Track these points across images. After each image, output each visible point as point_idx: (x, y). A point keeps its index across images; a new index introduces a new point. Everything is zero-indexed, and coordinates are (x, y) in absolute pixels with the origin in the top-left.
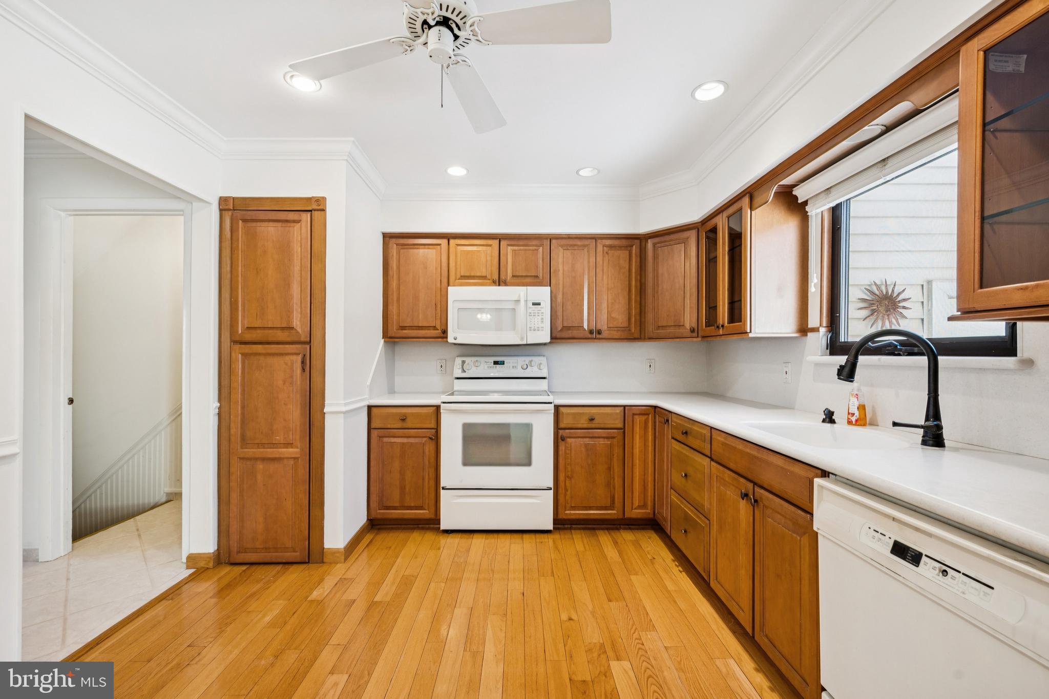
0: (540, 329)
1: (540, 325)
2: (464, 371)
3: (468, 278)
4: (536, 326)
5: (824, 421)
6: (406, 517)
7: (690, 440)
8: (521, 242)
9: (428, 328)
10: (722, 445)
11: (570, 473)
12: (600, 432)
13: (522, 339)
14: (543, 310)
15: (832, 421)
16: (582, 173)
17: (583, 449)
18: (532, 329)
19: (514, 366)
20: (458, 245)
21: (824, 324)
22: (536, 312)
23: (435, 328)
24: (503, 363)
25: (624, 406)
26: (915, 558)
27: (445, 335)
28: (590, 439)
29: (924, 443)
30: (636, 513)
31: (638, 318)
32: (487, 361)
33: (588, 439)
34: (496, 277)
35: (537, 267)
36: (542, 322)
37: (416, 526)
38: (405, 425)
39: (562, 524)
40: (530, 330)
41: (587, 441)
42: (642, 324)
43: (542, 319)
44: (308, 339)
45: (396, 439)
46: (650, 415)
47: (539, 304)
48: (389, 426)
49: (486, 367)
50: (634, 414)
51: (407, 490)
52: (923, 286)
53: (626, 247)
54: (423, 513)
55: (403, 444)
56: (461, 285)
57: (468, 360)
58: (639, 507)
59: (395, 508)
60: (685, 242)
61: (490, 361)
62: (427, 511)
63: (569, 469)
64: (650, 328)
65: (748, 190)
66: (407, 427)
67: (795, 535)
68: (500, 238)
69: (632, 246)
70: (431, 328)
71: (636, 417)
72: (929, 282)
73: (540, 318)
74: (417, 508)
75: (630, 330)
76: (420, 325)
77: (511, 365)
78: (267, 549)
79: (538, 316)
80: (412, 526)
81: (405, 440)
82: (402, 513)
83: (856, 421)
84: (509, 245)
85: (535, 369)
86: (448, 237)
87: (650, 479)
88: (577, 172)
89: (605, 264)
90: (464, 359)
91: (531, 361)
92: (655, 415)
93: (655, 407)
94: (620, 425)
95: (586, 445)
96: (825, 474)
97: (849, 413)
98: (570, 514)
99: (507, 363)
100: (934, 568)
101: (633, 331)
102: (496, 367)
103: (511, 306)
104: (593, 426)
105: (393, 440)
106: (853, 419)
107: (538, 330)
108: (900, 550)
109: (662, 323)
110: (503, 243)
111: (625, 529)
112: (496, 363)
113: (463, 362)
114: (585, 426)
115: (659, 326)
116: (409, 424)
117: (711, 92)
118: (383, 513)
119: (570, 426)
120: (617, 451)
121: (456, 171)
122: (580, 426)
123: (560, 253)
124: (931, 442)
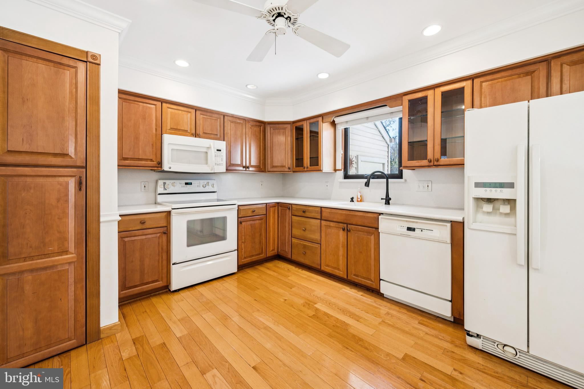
0: (221, 164)
1: (221, 162)
2: (165, 189)
3: (176, 131)
4: (219, 163)
5: (351, 201)
6: (145, 290)
7: (307, 214)
8: (208, 114)
9: (146, 160)
10: (329, 213)
11: (243, 240)
12: (258, 217)
13: (212, 170)
14: (222, 154)
15: (353, 201)
16: (248, 86)
17: (250, 227)
18: (217, 164)
19: (197, 185)
20: (168, 108)
21: (343, 168)
22: (219, 155)
23: (151, 160)
24: (191, 184)
25: (266, 204)
26: (414, 230)
27: (160, 166)
28: (253, 221)
29: (385, 204)
30: (270, 254)
31: (263, 161)
32: (181, 183)
33: (251, 221)
34: (194, 132)
35: (217, 130)
36: (222, 160)
37: (149, 295)
38: (144, 226)
39: (241, 267)
40: (216, 165)
41: (251, 222)
42: (265, 164)
43: (222, 159)
44: (85, 165)
45: (135, 237)
46: (276, 207)
47: (220, 150)
48: (131, 229)
49: (180, 186)
50: (270, 207)
51: (146, 272)
52: (356, 157)
53: (259, 126)
54: (158, 284)
55: (143, 240)
56: (171, 134)
57: (167, 182)
58: (272, 250)
59: (136, 286)
60: (285, 129)
61: (183, 183)
62: (161, 282)
63: (244, 238)
64: (269, 167)
65: (322, 115)
66: (145, 228)
67: (368, 236)
68: (196, 109)
69: (261, 126)
70: (149, 160)
71: (271, 208)
72: (358, 156)
73: (221, 158)
74: (153, 282)
75: (260, 167)
76: (140, 158)
77: (196, 185)
78: (36, 350)
79: (220, 157)
80: (146, 296)
81: (144, 237)
82: (141, 288)
83: (360, 200)
84: (201, 114)
85: (210, 187)
86: (162, 101)
87: (276, 237)
88: (246, 86)
89: (250, 133)
90: (165, 181)
91: (208, 183)
92: (278, 207)
93: (278, 203)
94: (265, 213)
95: (251, 225)
96: (380, 214)
97: (358, 198)
98: (244, 261)
99: (194, 184)
100: (419, 231)
101: (262, 167)
102: (187, 186)
103: (205, 150)
104: (254, 214)
105: (133, 238)
106: (359, 200)
107: (220, 165)
108: (409, 229)
109: (275, 164)
110: (198, 112)
111: (265, 263)
112: (186, 184)
113: (165, 183)
114: (250, 215)
115: (273, 166)
116: (147, 225)
117: (324, 76)
118: (125, 293)
119: (244, 216)
120: (264, 226)
121: (182, 63)
122: (248, 215)
123: (229, 124)
124: (387, 203)
